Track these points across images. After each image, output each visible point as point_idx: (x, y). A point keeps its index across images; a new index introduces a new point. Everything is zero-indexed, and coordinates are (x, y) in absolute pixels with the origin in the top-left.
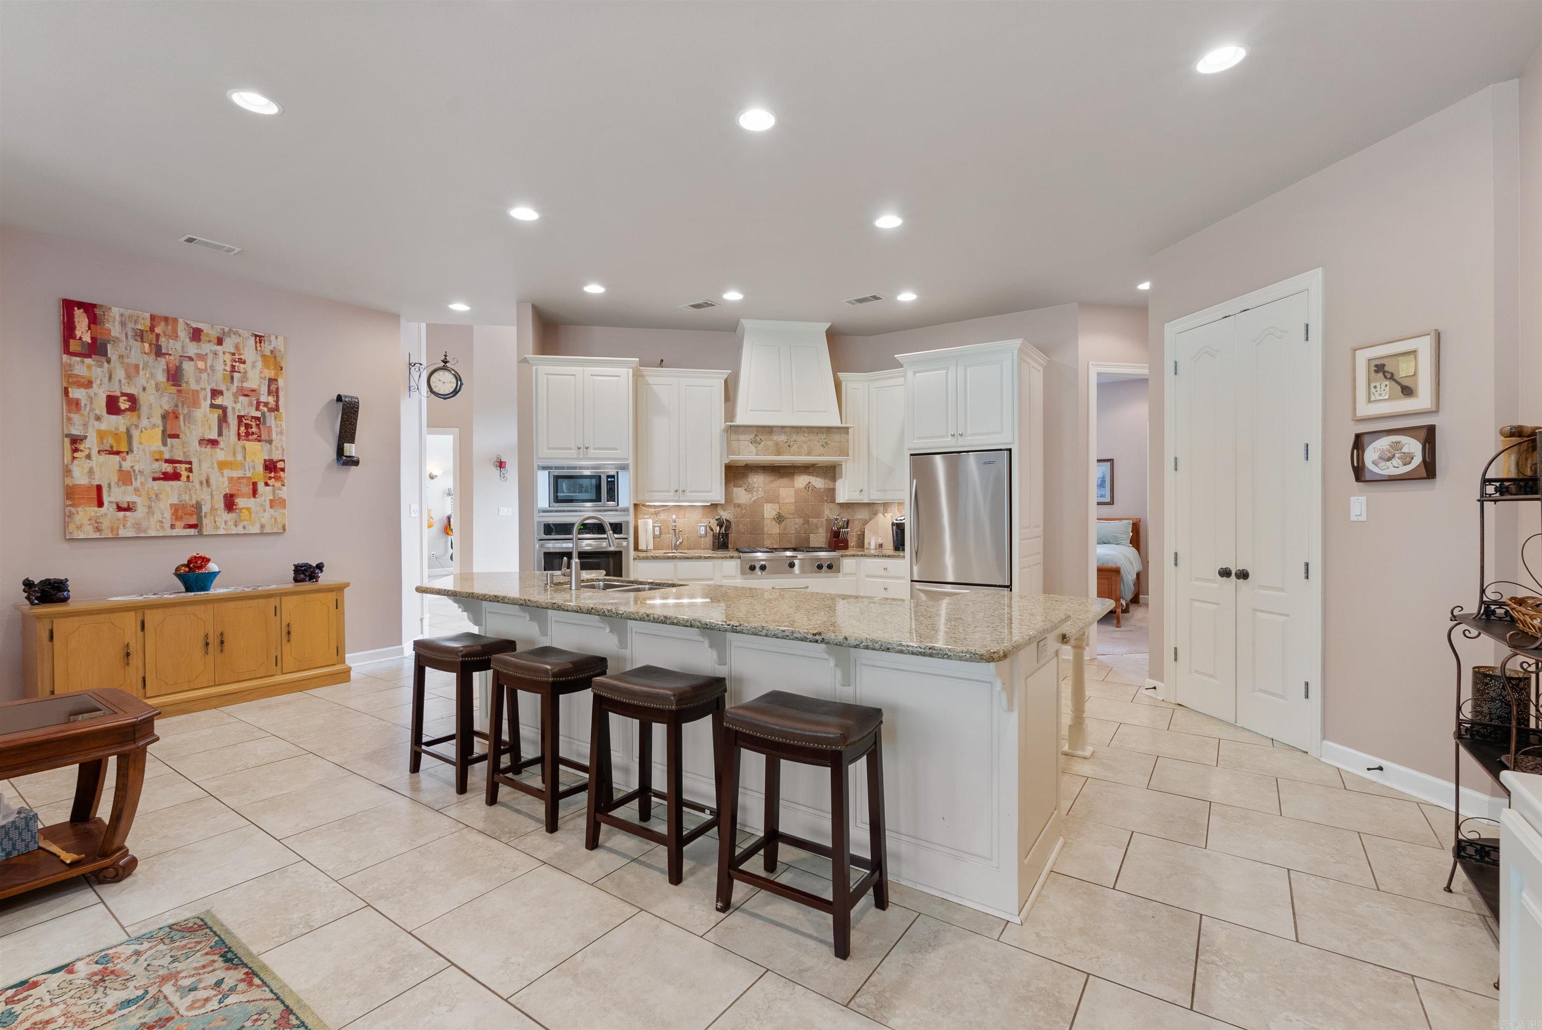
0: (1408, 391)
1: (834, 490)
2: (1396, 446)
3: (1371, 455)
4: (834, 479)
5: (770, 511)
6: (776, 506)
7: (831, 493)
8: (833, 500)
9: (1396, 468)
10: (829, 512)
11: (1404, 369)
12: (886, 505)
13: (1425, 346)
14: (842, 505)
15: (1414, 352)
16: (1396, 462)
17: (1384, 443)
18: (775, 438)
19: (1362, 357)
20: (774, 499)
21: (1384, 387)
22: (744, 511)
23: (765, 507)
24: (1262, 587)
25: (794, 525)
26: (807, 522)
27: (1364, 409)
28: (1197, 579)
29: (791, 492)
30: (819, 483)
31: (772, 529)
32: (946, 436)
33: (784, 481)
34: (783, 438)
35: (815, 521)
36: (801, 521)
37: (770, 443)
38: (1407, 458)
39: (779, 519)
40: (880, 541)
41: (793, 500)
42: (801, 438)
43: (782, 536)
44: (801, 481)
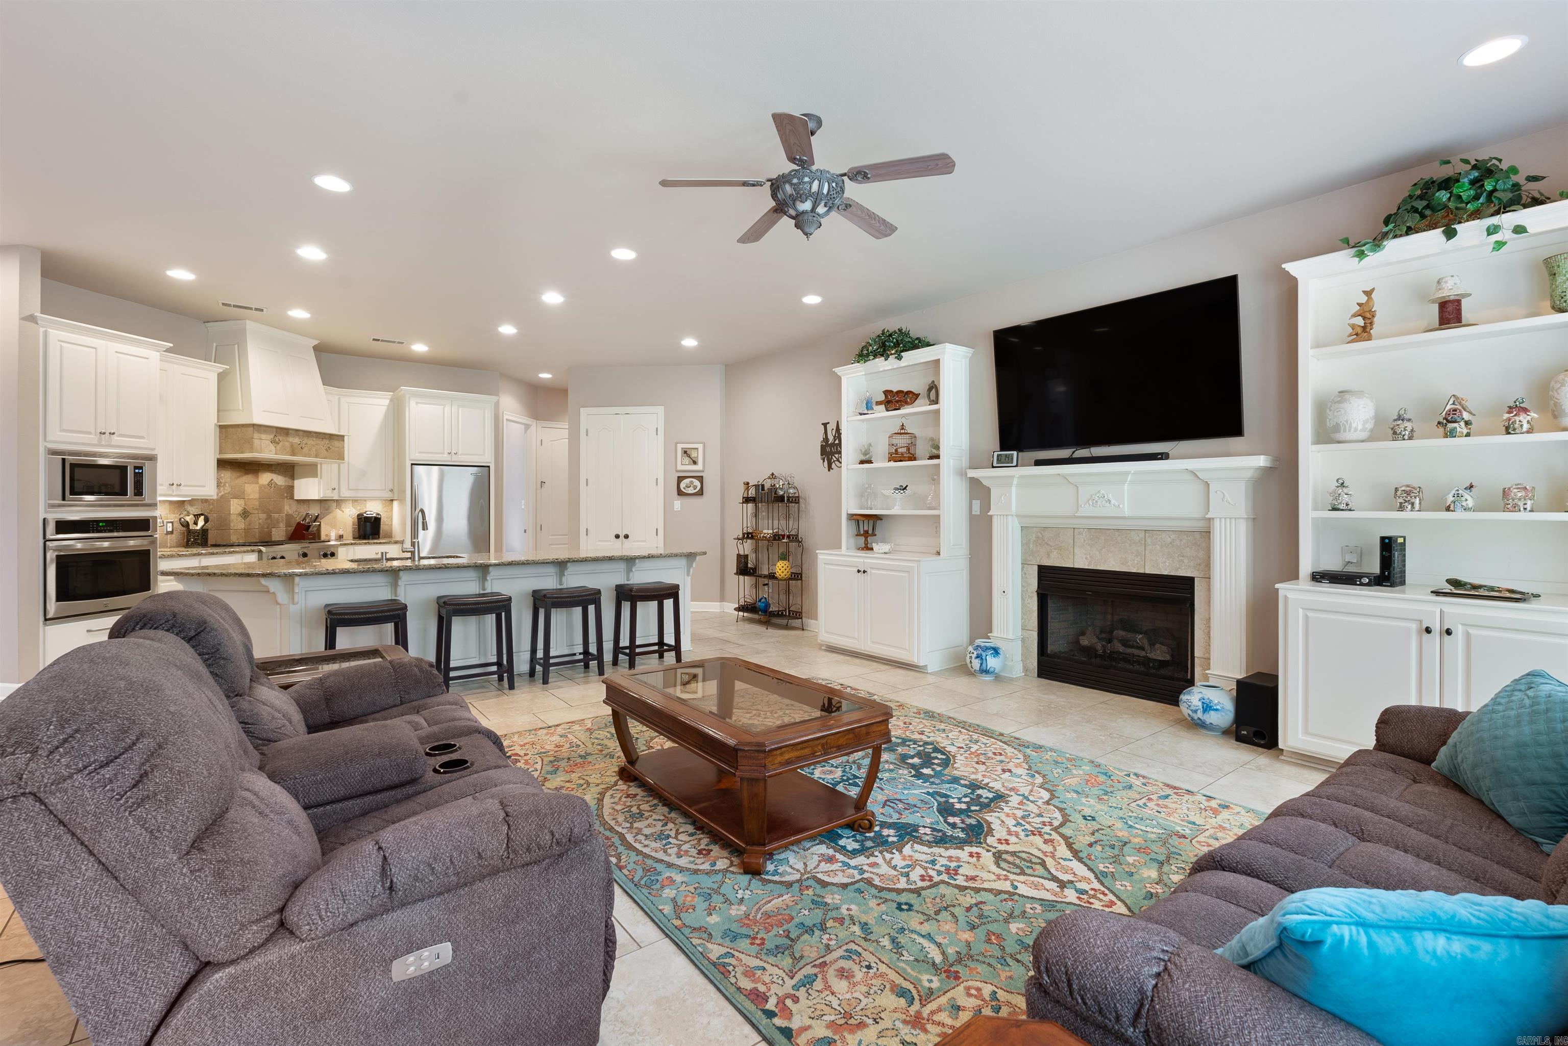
0: (695, 463)
1: (293, 487)
2: (691, 482)
3: (682, 485)
4: (293, 477)
5: (236, 506)
6: (242, 502)
7: (290, 489)
8: (292, 497)
9: (691, 491)
10: (288, 508)
11: (694, 455)
12: (339, 502)
13: (700, 446)
14: (299, 501)
15: (697, 449)
16: (691, 488)
17: (687, 481)
18: (291, 439)
19: (680, 446)
20: (240, 495)
21: (687, 460)
22: (211, 506)
23: (232, 502)
24: (635, 541)
25: (258, 519)
26: (269, 517)
27: (680, 467)
28: (600, 541)
29: (257, 488)
30: (280, 480)
31: (238, 524)
32: (443, 453)
33: (248, 478)
34: (296, 440)
35: (276, 516)
36: (263, 516)
37: (287, 444)
38: (695, 488)
39: (245, 514)
40: (341, 533)
41: (257, 496)
42: (311, 442)
43: (247, 531)
44: (266, 478)
